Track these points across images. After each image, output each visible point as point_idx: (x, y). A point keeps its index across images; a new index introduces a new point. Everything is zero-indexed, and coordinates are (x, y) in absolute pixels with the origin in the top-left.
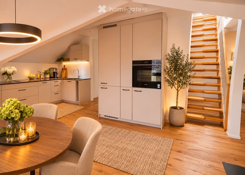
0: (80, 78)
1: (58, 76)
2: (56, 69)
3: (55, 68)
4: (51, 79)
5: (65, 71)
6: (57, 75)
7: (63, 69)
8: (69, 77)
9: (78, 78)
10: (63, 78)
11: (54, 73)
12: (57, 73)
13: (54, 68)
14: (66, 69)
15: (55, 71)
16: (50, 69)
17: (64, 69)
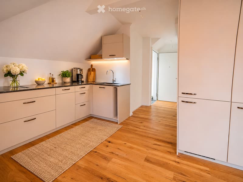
0: (115, 82)
1: (83, 80)
2: (81, 70)
3: (79, 68)
4: (74, 84)
5: (92, 73)
6: (81, 79)
7: (89, 70)
8: (99, 81)
9: (112, 83)
10: (90, 83)
11: (78, 75)
12: (81, 75)
13: (77, 69)
14: (94, 70)
15: (79, 73)
16: (72, 69)
17: (92, 69)
